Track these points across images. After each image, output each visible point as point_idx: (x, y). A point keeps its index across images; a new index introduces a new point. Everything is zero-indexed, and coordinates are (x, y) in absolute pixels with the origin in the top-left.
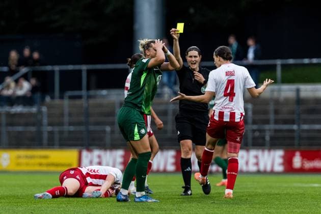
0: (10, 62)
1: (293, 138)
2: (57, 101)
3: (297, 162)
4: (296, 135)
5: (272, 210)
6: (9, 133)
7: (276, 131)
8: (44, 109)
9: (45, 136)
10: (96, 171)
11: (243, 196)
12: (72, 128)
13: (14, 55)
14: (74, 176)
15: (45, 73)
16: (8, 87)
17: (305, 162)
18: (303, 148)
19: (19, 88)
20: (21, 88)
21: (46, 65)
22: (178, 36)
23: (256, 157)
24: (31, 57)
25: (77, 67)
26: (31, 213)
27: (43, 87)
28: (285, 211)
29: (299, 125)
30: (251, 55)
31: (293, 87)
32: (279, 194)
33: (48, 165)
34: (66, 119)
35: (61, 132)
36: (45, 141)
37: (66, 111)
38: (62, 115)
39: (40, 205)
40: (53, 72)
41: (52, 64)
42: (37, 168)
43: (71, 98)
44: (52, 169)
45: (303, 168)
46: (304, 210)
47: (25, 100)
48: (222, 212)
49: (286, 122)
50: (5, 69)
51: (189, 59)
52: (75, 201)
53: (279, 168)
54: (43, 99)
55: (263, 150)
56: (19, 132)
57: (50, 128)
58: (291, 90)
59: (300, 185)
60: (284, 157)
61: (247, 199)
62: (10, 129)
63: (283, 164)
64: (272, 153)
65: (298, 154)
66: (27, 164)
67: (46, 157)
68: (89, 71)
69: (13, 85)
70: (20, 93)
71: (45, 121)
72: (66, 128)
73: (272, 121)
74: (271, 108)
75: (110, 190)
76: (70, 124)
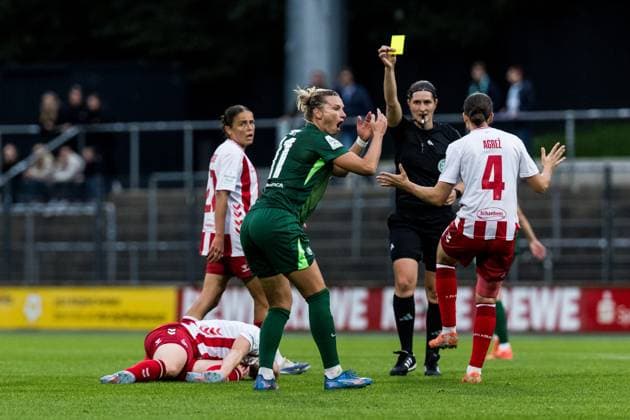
0: (44, 116)
1: (597, 265)
2: (135, 193)
3: (607, 312)
4: (604, 257)
5: (557, 406)
6: (40, 255)
7: (565, 250)
8: (110, 208)
9: (112, 261)
10: (215, 331)
11: (500, 379)
12: (164, 246)
13: (50, 101)
14: (175, 340)
15: (111, 137)
16: (40, 164)
17: (622, 312)
18: (617, 283)
19: (60, 165)
20: (65, 166)
21: (114, 120)
22: (392, 61)
23: (526, 302)
24: (83, 105)
25: (173, 126)
26: (85, 411)
27: (108, 164)
28: (582, 408)
29: (609, 239)
30: (513, 101)
31: (599, 164)
32: (570, 375)
33: (117, 317)
34: (153, 228)
35: (143, 254)
36: (111, 271)
37: (153, 211)
38: (145, 219)
39: (100, 396)
40: (126, 135)
41: (125, 120)
42: (96, 324)
43: (163, 185)
44: (126, 325)
45: (619, 323)
46: (619, 406)
47: (72, 191)
48: (458, 408)
49: (585, 233)
50: (33, 129)
51: (413, 106)
52: (171, 389)
53: (570, 324)
54: (108, 189)
55: (540, 288)
56: (60, 254)
57: (120, 246)
58: (592, 170)
59: (612, 356)
60: (580, 302)
61: (508, 384)
62: (42, 246)
63: (579, 315)
64: (558, 293)
65: (607, 297)
66: (78, 317)
67: (113, 302)
68: (197, 134)
69: (48, 160)
70: (62, 176)
71: (112, 231)
72: (153, 245)
73: (557, 231)
74: (555, 205)
75: (240, 367)
76: (161, 238)
